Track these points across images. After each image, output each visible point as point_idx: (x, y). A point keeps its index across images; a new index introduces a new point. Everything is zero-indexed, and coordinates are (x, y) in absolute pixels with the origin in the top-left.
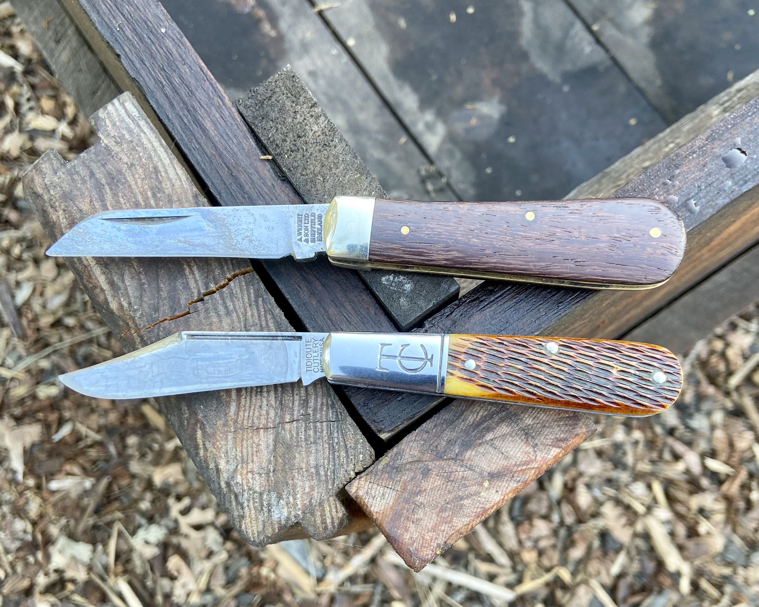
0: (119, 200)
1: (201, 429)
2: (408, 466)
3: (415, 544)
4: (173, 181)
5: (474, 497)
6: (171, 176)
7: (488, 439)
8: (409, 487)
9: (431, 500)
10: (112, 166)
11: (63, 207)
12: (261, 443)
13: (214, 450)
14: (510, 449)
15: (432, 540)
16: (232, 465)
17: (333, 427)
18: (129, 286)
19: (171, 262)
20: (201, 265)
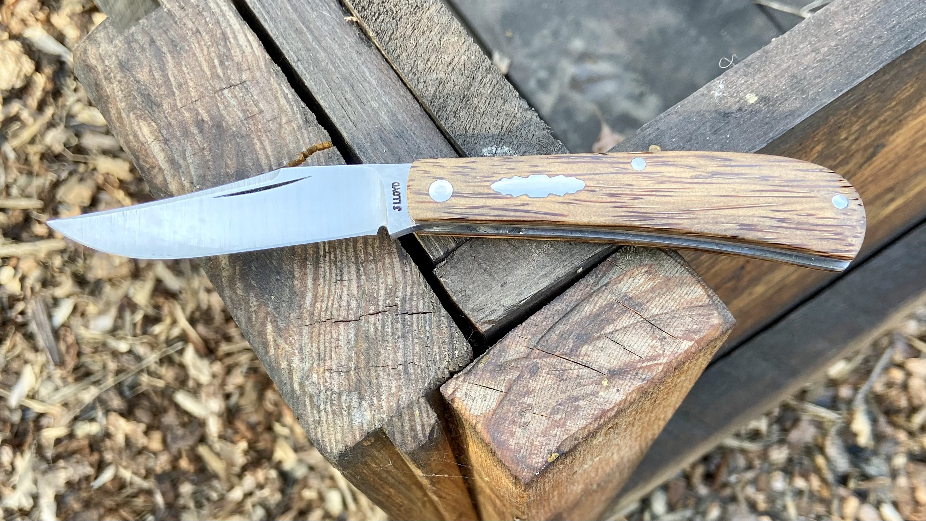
0: (181, 69)
1: (272, 323)
2: (513, 364)
3: (522, 451)
4: (244, 47)
5: (591, 397)
6: (241, 43)
7: (608, 331)
8: (514, 388)
9: (541, 401)
10: (175, 32)
11: (118, 78)
12: (341, 337)
13: (287, 346)
14: (633, 343)
15: (542, 445)
16: (307, 363)
17: (425, 319)
18: (191, 163)
19: (240, 136)
20: (274, 139)
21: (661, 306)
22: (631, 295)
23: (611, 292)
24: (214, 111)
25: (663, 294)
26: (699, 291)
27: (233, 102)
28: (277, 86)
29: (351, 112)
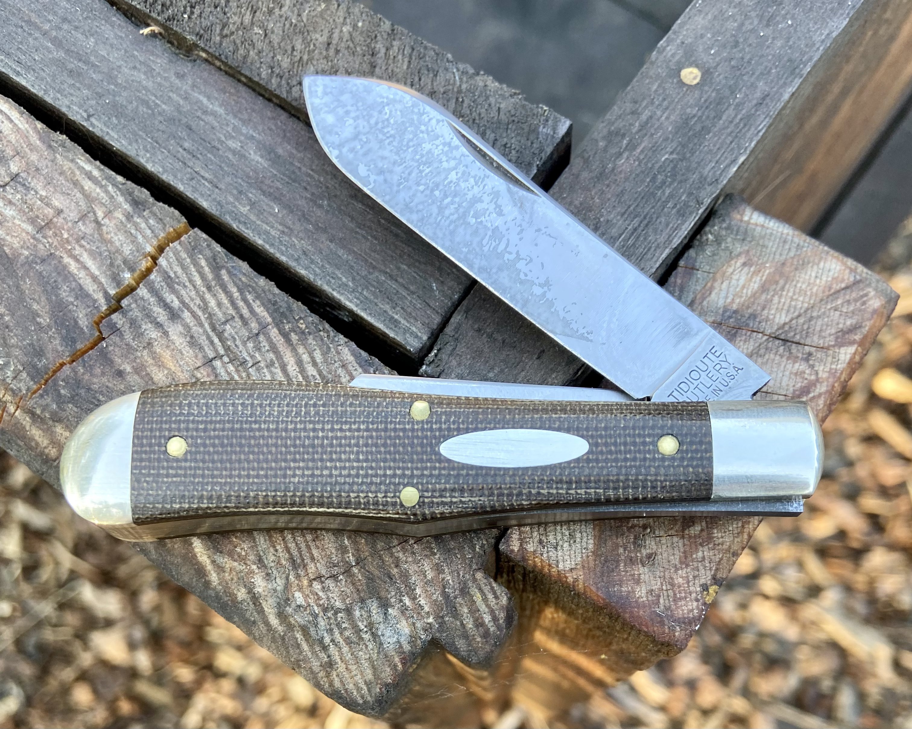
3: (661, 601)
13: (236, 564)
15: (688, 582)
19: (39, 261)
20: (94, 248)
21: (786, 307)
22: (735, 307)
25: (783, 289)
26: (833, 266)
27: (9, 212)
28: (71, 165)
29: (202, 168)
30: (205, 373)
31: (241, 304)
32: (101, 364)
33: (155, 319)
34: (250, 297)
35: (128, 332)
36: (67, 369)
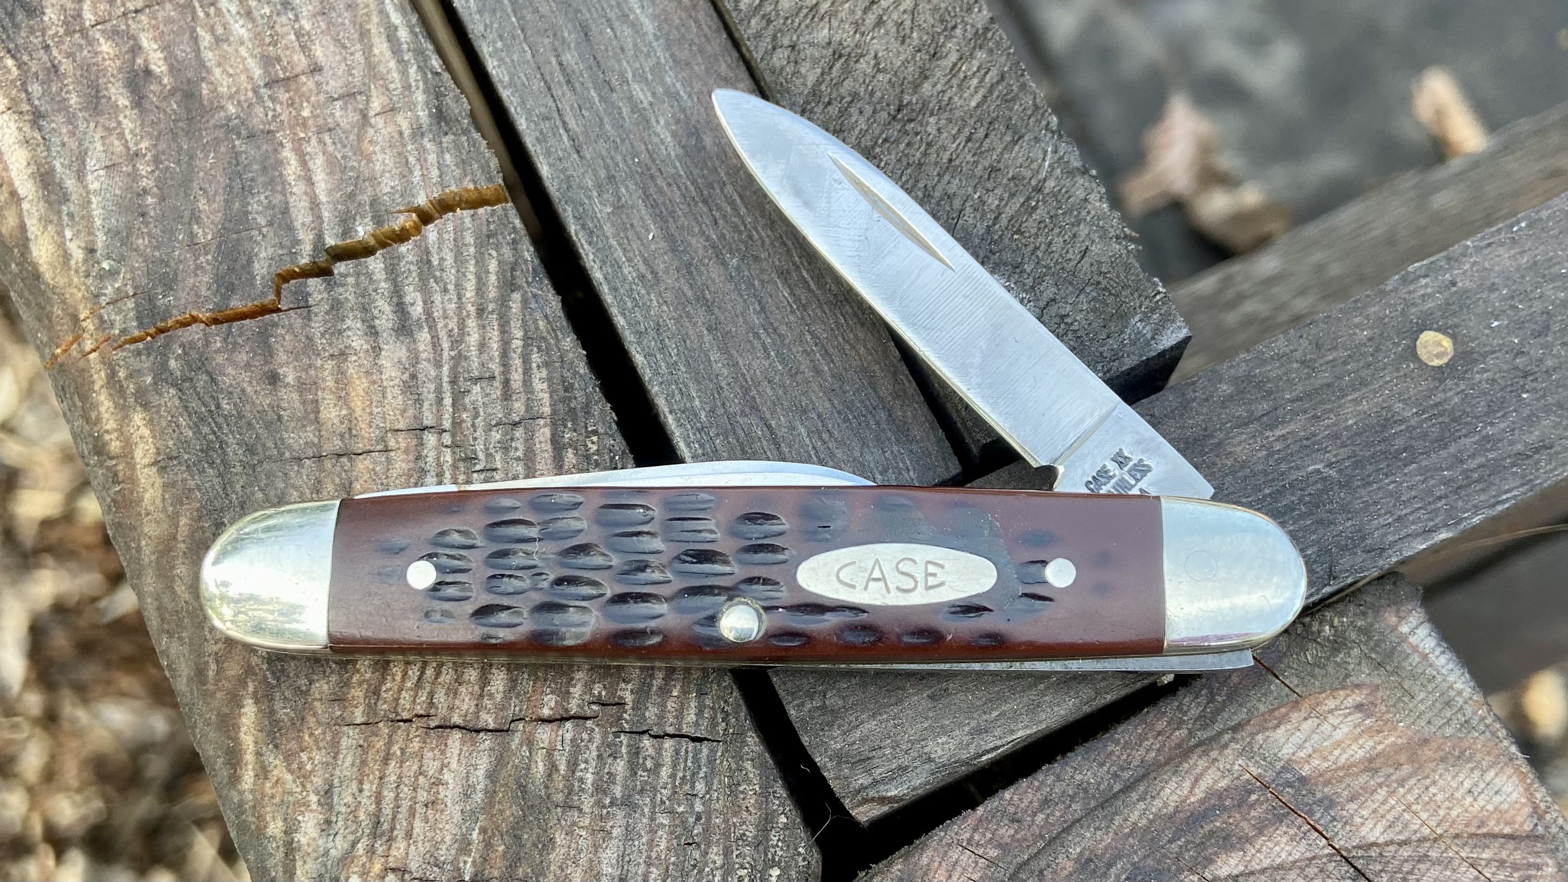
1: (257, 702)
12: (447, 776)
13: (289, 777)
16: (339, 838)
17: (696, 760)
18: (97, 193)
19: (244, 133)
20: (339, 156)
21: (1390, 817)
22: (1306, 771)
23: (1247, 752)
24: (183, 50)
25: (1401, 782)
26: (1509, 788)
27: (240, 29)
29: (572, 107)
30: (403, 445)
31: (517, 362)
32: (252, 350)
33: (374, 318)
34: (536, 358)
35: (320, 318)
36: (195, 332)
